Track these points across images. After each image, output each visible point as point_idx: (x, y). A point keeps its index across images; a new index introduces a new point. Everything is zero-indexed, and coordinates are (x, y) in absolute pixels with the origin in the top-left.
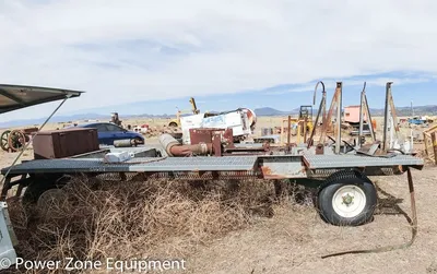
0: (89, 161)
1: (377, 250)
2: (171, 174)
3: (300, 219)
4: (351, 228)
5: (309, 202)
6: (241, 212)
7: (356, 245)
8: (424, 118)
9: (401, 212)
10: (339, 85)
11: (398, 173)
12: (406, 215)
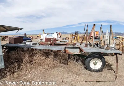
0: (22, 45)
1: (104, 82)
2: (40, 50)
3: (77, 67)
4: (95, 73)
5: (80, 62)
6: (58, 62)
7: (97, 79)
8: (117, 37)
9: (112, 69)
10: (94, 25)
11: (113, 56)
12: (114, 70)
